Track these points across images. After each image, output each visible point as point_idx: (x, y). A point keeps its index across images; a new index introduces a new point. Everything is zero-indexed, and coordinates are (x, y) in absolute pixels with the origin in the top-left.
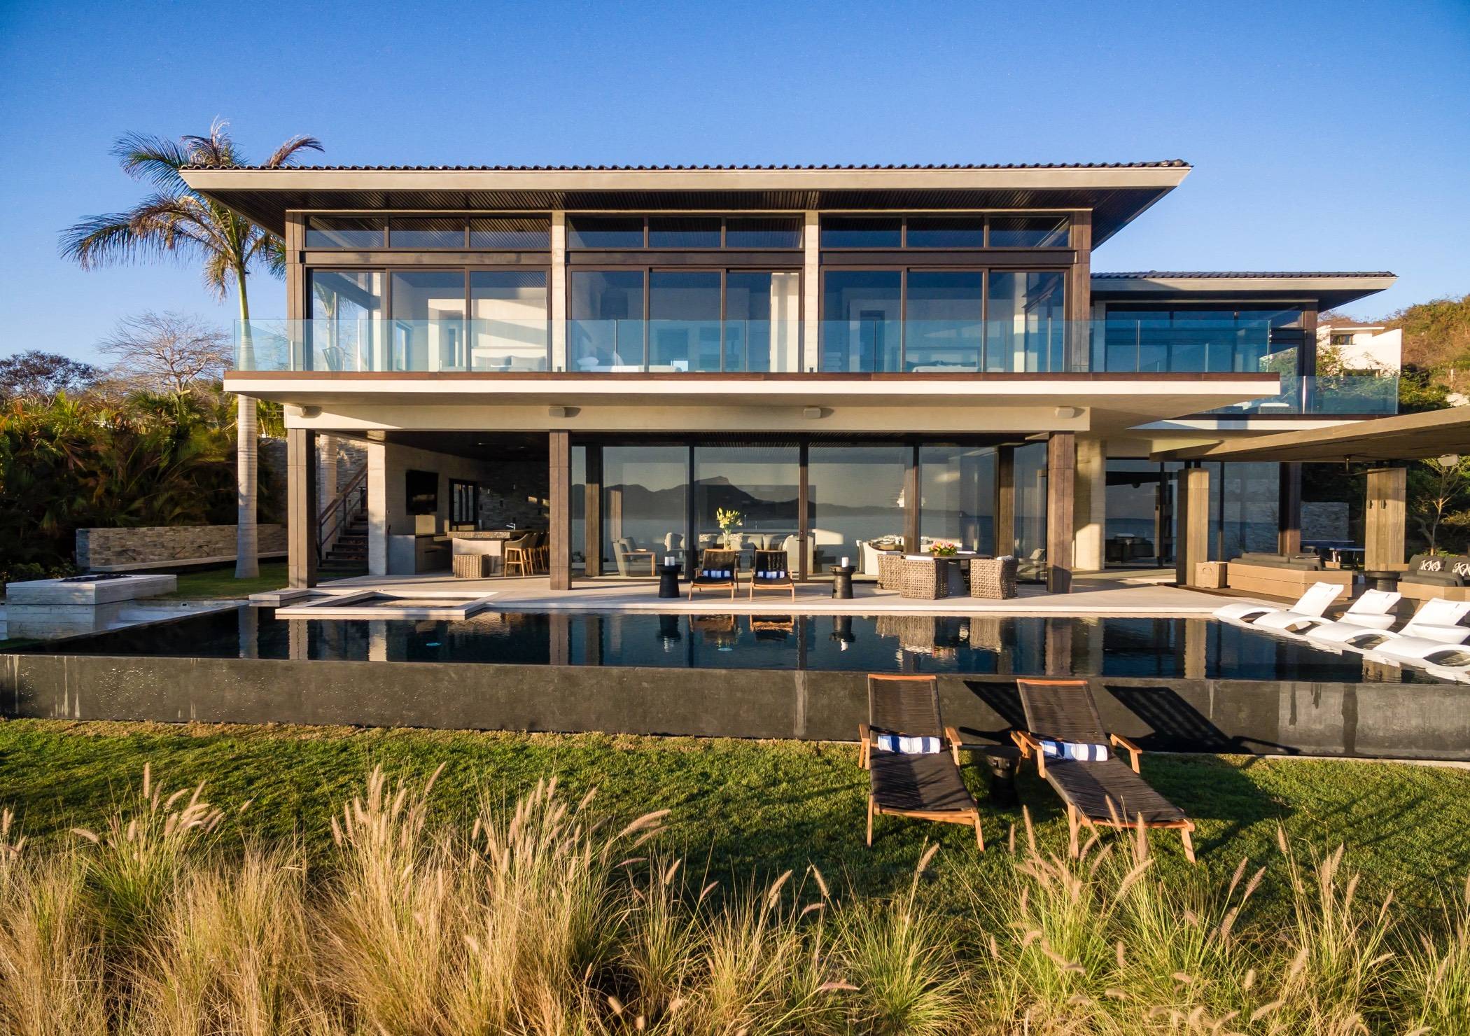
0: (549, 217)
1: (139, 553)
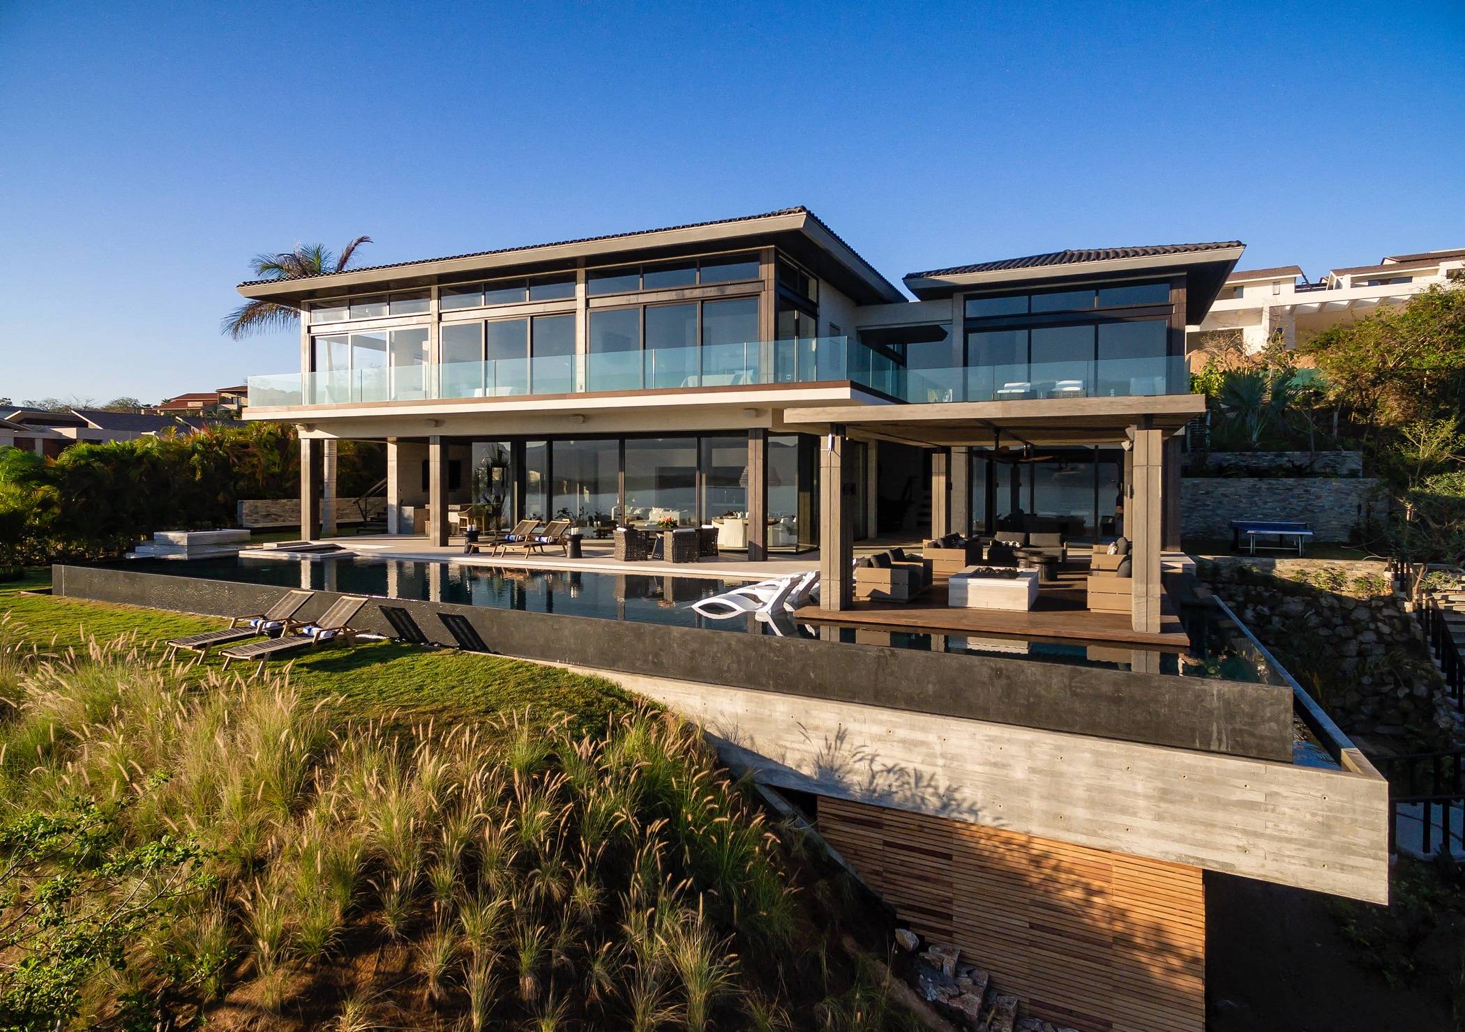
0: (429, 290)
1: (281, 516)
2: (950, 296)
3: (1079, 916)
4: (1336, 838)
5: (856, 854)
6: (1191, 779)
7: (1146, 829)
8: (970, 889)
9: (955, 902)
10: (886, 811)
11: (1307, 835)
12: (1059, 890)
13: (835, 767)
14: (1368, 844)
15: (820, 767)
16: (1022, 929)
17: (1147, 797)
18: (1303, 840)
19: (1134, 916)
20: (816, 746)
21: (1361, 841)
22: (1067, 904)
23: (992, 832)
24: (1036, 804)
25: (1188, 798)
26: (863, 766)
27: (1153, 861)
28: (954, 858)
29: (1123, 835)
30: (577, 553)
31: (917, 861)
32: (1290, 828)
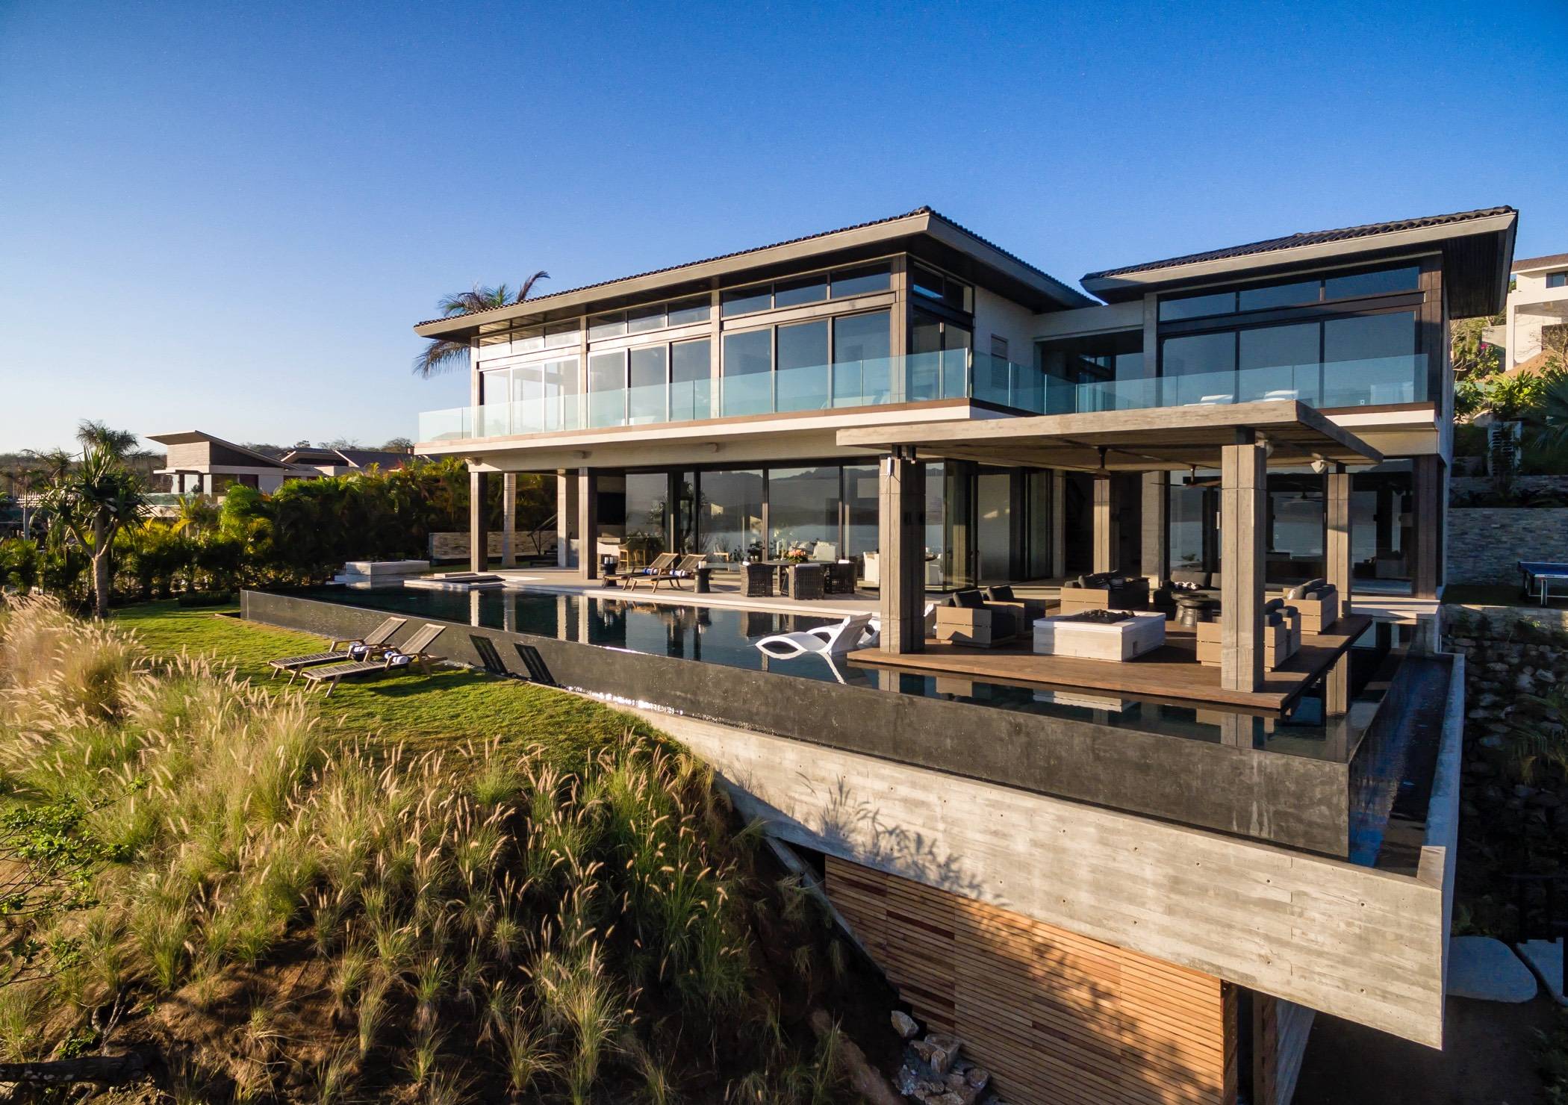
0: (579, 320)
2: (1141, 297)
3: (1085, 1020)
4: (1377, 956)
5: (861, 923)
6: (1206, 869)
7: (1155, 924)
8: (969, 974)
9: (957, 987)
10: (890, 878)
11: (1342, 949)
12: (1064, 988)
13: (840, 825)
14: (1416, 968)
15: (826, 823)
16: (1023, 1027)
17: (1156, 885)
18: (1337, 956)
19: (1144, 1028)
20: (822, 799)
21: (1408, 964)
22: (1071, 1004)
23: (995, 912)
24: (1038, 883)
25: (1202, 891)
26: (865, 825)
27: (1165, 963)
28: (957, 938)
29: (1130, 928)
30: (704, 588)
31: (921, 937)
32: (1321, 939)
